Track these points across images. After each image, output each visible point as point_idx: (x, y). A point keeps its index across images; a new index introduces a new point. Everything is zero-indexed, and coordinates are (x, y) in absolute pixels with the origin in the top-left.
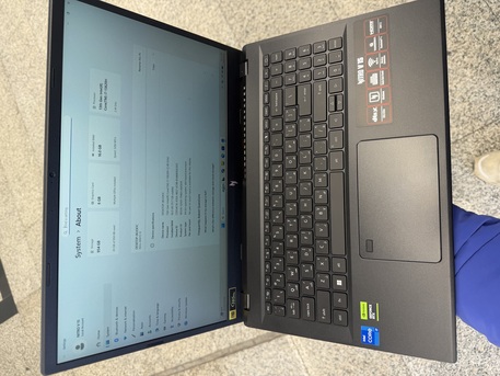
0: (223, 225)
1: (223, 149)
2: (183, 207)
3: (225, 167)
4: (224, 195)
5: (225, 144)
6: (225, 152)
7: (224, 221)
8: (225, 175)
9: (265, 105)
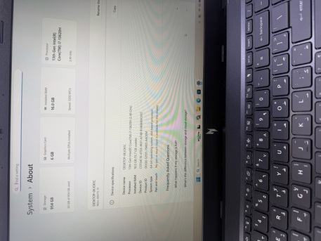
0: (198, 179)
1: (199, 92)
2: (149, 160)
3: (201, 113)
4: (199, 144)
5: (201, 87)
6: (201, 97)
7: (200, 174)
8: (200, 122)
9: (249, 34)
